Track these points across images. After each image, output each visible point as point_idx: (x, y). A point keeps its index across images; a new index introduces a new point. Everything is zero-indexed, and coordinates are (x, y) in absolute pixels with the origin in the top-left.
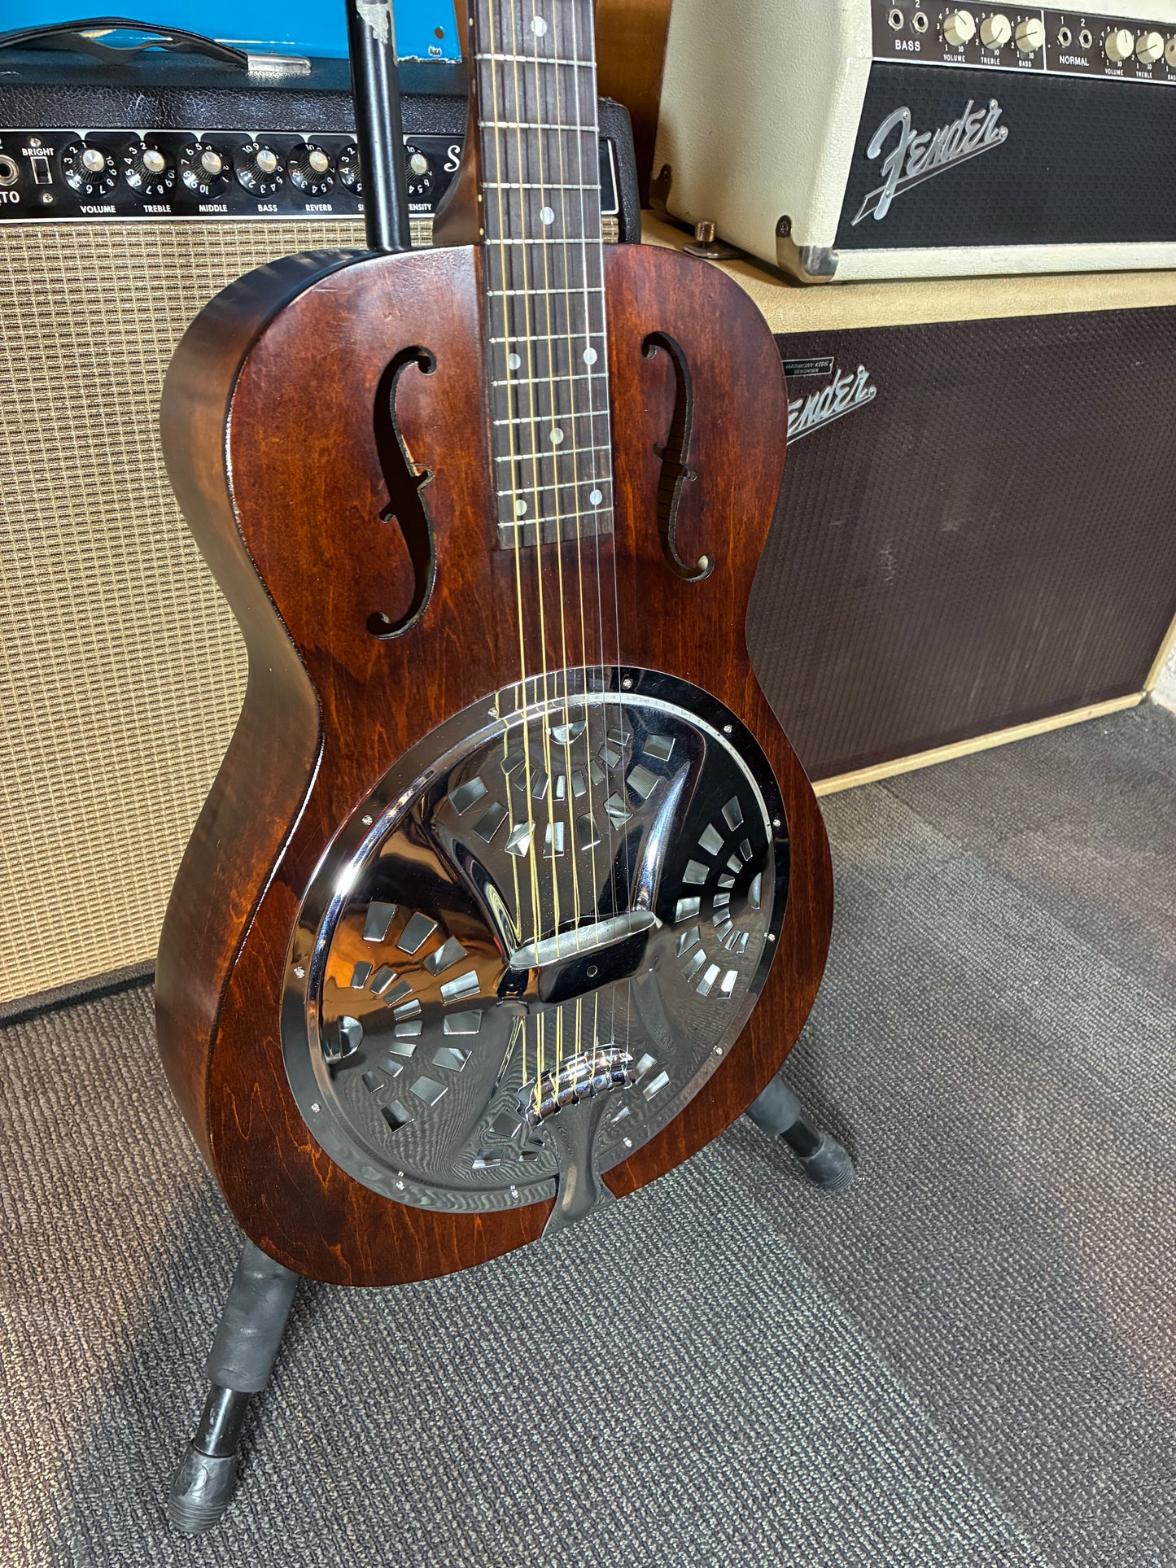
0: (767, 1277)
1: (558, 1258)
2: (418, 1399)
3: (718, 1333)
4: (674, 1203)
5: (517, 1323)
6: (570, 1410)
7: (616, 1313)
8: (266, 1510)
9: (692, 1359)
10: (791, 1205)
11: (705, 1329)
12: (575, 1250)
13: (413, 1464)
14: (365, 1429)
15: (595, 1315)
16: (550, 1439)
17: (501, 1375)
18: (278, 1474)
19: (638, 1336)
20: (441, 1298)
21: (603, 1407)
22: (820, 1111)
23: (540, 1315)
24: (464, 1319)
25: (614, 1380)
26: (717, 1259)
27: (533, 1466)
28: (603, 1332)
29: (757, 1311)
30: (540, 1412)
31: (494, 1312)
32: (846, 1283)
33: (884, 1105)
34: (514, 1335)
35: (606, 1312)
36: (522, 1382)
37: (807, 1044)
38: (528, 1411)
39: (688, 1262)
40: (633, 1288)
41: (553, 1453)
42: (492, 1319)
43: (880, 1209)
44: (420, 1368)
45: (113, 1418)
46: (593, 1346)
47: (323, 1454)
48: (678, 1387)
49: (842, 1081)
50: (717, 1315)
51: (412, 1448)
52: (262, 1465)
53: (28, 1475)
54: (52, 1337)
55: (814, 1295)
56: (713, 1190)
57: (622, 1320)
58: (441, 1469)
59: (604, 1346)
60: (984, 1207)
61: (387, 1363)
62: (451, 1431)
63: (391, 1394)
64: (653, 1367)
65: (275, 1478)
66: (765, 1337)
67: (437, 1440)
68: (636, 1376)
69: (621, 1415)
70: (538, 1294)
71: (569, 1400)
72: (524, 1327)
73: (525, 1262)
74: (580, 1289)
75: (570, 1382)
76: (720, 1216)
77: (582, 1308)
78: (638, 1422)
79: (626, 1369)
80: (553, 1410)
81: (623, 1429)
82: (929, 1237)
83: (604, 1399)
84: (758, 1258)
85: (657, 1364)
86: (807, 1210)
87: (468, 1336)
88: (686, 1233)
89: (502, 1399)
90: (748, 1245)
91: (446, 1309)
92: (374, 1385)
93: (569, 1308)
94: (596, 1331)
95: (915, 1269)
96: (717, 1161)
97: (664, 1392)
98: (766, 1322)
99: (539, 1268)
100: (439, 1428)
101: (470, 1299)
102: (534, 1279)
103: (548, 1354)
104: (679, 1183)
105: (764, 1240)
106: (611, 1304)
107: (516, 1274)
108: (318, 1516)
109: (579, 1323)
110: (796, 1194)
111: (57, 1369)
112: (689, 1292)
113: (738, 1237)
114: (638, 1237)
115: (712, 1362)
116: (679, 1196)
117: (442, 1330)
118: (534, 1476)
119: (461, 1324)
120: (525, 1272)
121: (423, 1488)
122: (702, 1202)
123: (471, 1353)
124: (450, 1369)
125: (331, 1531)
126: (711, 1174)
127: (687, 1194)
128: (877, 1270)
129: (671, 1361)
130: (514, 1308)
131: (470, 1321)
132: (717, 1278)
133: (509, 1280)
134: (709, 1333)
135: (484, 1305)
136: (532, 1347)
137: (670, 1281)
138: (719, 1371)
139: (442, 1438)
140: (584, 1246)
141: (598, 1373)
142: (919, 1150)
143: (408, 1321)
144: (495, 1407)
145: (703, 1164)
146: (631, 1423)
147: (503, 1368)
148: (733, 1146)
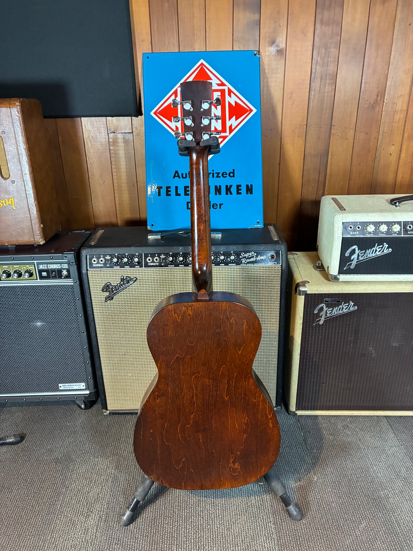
0: (264, 533)
1: (218, 507)
2: (174, 522)
3: (244, 539)
4: (252, 506)
5: (202, 516)
6: (202, 539)
7: (224, 524)
8: (137, 528)
9: (235, 542)
10: (281, 520)
11: (242, 537)
12: (223, 507)
13: (166, 533)
14: (161, 522)
15: (219, 522)
16: (195, 542)
17: (193, 525)
18: (142, 523)
19: (226, 531)
20: (189, 504)
21: (209, 542)
22: (304, 501)
23: (207, 517)
24: (191, 510)
25: (215, 538)
26: (254, 523)
27: (189, 545)
28: (219, 527)
29: (257, 539)
30: (196, 536)
31: (198, 512)
32: (283, 543)
34: (200, 518)
35: (222, 523)
36: (196, 529)
37: (312, 482)
38: (194, 535)
39: (247, 521)
40: (231, 521)
41: (194, 545)
42: (197, 513)
43: (304, 531)
44: (178, 516)
46: (215, 529)
47: (152, 523)
48: (228, 546)
49: (316, 495)
50: (247, 536)
51: (168, 530)
52: (140, 520)
55: (273, 542)
56: (264, 507)
57: (224, 526)
58: (171, 537)
59: (217, 530)
61: (172, 512)
62: (177, 531)
63: (170, 518)
64: (225, 539)
66: (255, 546)
67: (173, 531)
68: (220, 539)
69: (212, 545)
70: (210, 513)
71: (203, 537)
72: (203, 518)
73: (211, 504)
74: (219, 516)
75: (206, 533)
76: (261, 514)
77: (217, 520)
78: (215, 548)
79: (219, 537)
80: (199, 537)
81: (211, 548)
82: (313, 543)
83: (211, 541)
84: (265, 528)
85: (226, 539)
86: (284, 522)
87: (190, 514)
88: (251, 514)
89: (190, 530)
90: (264, 524)
91: (189, 507)
92: (167, 515)
93: (214, 518)
94: (217, 526)
96: (269, 502)
97: (224, 546)
98: (257, 542)
99: (213, 507)
100: (175, 529)
101: (195, 507)
102: (211, 509)
103: (204, 526)
104: (256, 503)
105: (269, 524)
106: (224, 522)
107: (207, 506)
109: (215, 522)
110: (284, 518)
112: (243, 528)
113: (263, 521)
114: (239, 510)
115: (239, 545)
116: (254, 505)
117: (186, 510)
118: (188, 548)
119: (190, 511)
120: (209, 506)
121: (166, 539)
122: (259, 509)
123: (189, 518)
124: (183, 519)
126: (265, 504)
128: (293, 544)
129: (230, 540)
130: (203, 513)
131: (193, 511)
132: (252, 528)
133: (205, 507)
134: (242, 538)
135: (197, 509)
136: (202, 523)
137: (240, 523)
138: (239, 547)
139: (174, 532)
140: (225, 507)
141: (213, 535)
143: (180, 505)
144: (188, 531)
146: (213, 548)
147: (194, 524)
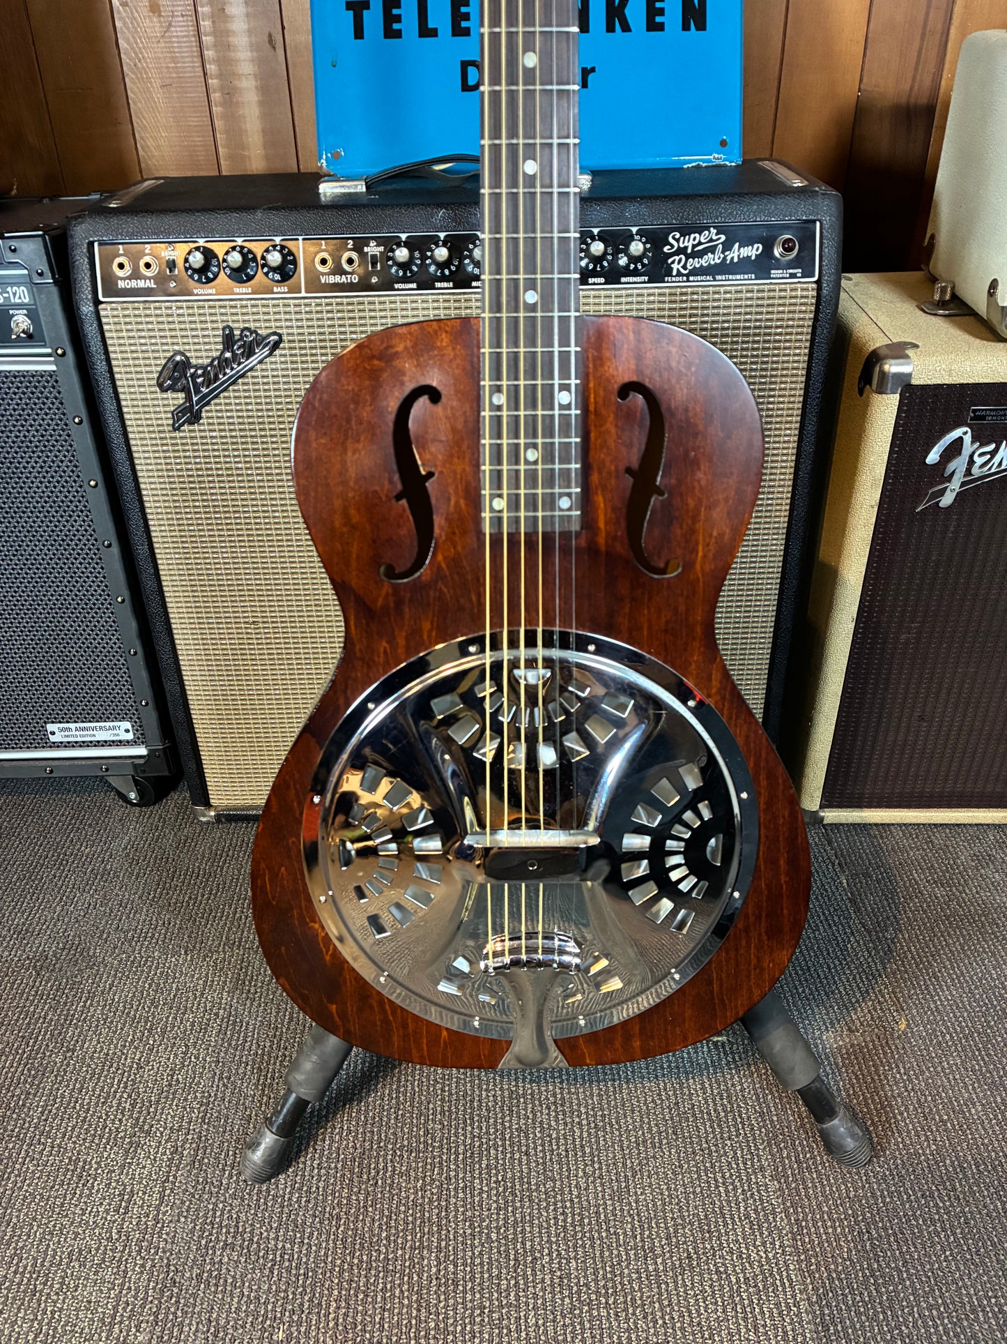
0: (742, 1208)
1: (579, 1116)
2: (429, 1167)
3: (676, 1231)
4: (694, 1115)
5: (524, 1149)
6: (528, 1229)
7: (601, 1177)
8: (300, 1189)
9: (642, 1240)
10: (798, 1162)
11: (666, 1224)
12: (595, 1116)
13: (403, 1208)
14: (385, 1168)
15: (584, 1170)
16: (503, 1241)
17: (494, 1179)
18: (320, 1169)
19: (609, 1202)
20: (480, 1106)
21: (554, 1240)
22: (872, 1097)
23: (543, 1151)
24: (488, 1128)
25: (573, 1224)
26: (707, 1175)
27: (481, 1253)
28: (583, 1186)
29: (718, 1231)
30: (506, 1219)
31: (512, 1133)
32: (813, 1248)
33: (941, 1117)
34: (517, 1156)
35: (594, 1172)
36: (504, 1191)
37: (892, 1035)
38: (498, 1214)
39: (681, 1166)
40: (624, 1165)
41: (499, 1252)
42: (507, 1137)
43: (884, 1202)
44: (441, 1147)
45: (247, 1087)
46: (570, 1192)
47: (352, 1172)
48: (619, 1255)
49: (910, 1080)
50: (683, 1218)
51: (408, 1197)
52: (313, 1159)
53: (186, 1100)
54: (241, 1022)
55: (777, 1243)
56: (734, 1119)
57: (602, 1185)
58: (418, 1222)
59: (579, 1196)
60: (993, 1244)
61: (422, 1133)
62: (439, 1200)
63: (413, 1155)
64: (607, 1230)
65: (316, 1171)
66: (714, 1255)
67: (427, 1200)
68: (591, 1231)
69: (563, 1252)
70: (550, 1136)
71: (531, 1222)
72: (527, 1154)
73: (553, 1108)
74: (582, 1146)
75: (539, 1209)
76: (728, 1142)
77: (576, 1160)
78: (573, 1263)
79: (586, 1221)
80: (516, 1221)
81: (559, 1263)
82: (919, 1246)
83: (557, 1235)
84: (743, 1190)
85: (612, 1230)
86: (810, 1172)
87: (484, 1141)
88: (691, 1143)
89: (485, 1196)
90: (739, 1176)
91: (479, 1115)
92: (406, 1143)
93: (567, 1156)
94: (578, 1183)
95: (888, 1265)
96: (751, 1098)
97: (607, 1254)
98: (721, 1244)
99: (561, 1117)
100: (432, 1193)
101: (500, 1116)
102: (553, 1123)
103: (533, 1182)
104: (706, 1102)
105: (757, 1178)
106: (600, 1169)
107: (542, 1113)
108: (328, 1209)
109: (569, 1170)
110: (808, 1155)
111: (234, 1043)
112: (669, 1189)
113: (735, 1166)
114: (650, 1129)
115: (658, 1251)
116: (702, 1112)
117: (469, 1128)
118: (478, 1261)
119: (484, 1130)
120: (548, 1114)
121: (401, 1228)
122: (719, 1126)
123: (480, 1154)
124: (461, 1157)
125: (330, 1224)
126: (739, 1106)
127: (709, 1114)
128: (850, 1250)
129: (625, 1233)
130: (527, 1138)
131: (492, 1131)
132: (698, 1190)
133: (535, 1115)
134: (667, 1228)
135: (507, 1124)
136: (525, 1171)
137: (657, 1173)
138: (659, 1261)
139: (431, 1201)
140: (603, 1116)
141: (563, 1213)
142: (955, 1169)
143: (450, 1111)
144: (477, 1199)
145: (737, 1096)
146: (568, 1262)
147: (496, 1175)
148: (772, 1093)
